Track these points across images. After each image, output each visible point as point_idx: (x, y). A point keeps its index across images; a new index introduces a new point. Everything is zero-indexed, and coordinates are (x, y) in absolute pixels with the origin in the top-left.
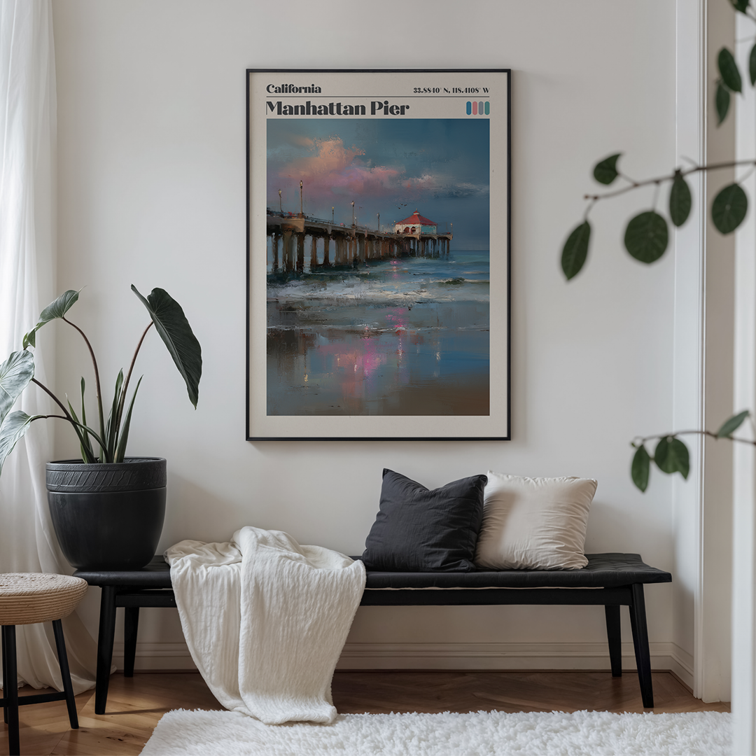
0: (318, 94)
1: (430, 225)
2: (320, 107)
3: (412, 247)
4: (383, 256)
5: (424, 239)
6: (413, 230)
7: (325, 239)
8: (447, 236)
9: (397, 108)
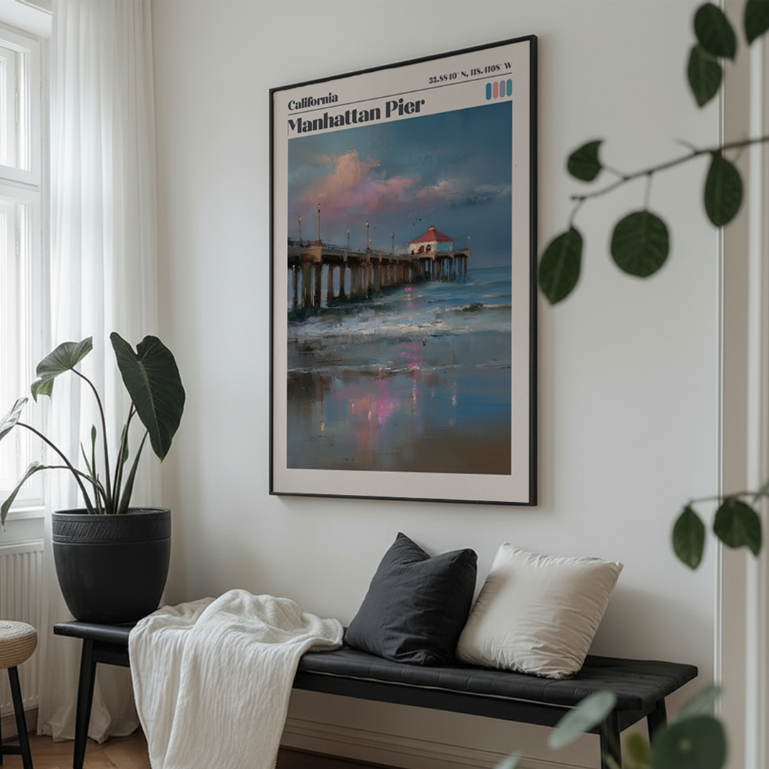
0: (335, 103)
1: (446, 241)
2: (337, 118)
3: (427, 270)
4: (397, 283)
5: (440, 259)
6: (428, 250)
7: (341, 268)
8: (465, 253)
9: (412, 105)
